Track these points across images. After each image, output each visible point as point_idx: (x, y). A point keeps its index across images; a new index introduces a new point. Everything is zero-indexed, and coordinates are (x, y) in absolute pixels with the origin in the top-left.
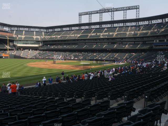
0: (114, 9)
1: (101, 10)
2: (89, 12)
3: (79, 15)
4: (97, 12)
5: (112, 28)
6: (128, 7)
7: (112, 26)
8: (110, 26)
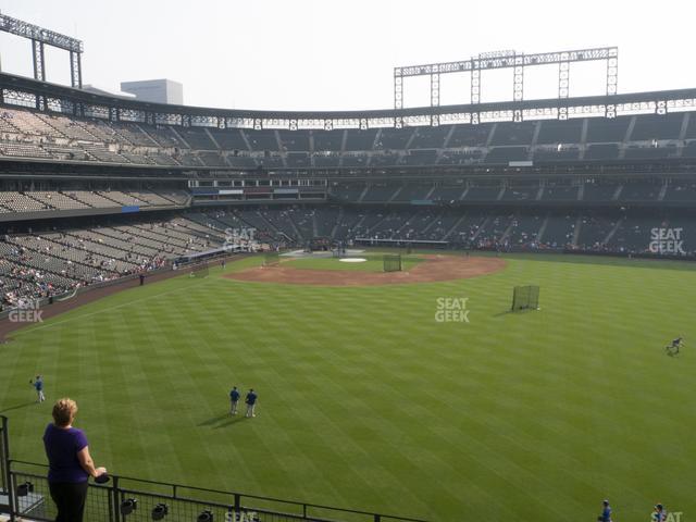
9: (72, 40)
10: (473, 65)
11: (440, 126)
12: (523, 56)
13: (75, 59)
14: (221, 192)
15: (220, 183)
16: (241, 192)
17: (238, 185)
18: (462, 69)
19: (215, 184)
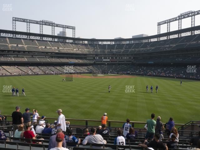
0: (54, 24)
1: (41, 22)
2: (27, 20)
3: (13, 20)
4: (37, 23)
5: (53, 42)
6: (67, 26)
7: (53, 40)
8: (51, 40)
9: (73, 27)
10: (179, 18)
11: (170, 39)
12: (195, 12)
13: (74, 31)
14: (104, 60)
15: (104, 58)
16: (109, 60)
17: (109, 58)
18: (176, 20)
19: (103, 58)
